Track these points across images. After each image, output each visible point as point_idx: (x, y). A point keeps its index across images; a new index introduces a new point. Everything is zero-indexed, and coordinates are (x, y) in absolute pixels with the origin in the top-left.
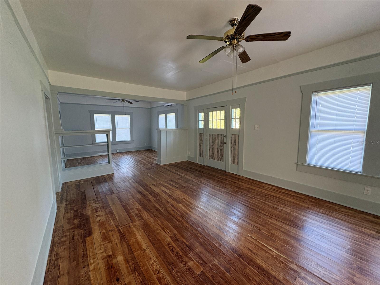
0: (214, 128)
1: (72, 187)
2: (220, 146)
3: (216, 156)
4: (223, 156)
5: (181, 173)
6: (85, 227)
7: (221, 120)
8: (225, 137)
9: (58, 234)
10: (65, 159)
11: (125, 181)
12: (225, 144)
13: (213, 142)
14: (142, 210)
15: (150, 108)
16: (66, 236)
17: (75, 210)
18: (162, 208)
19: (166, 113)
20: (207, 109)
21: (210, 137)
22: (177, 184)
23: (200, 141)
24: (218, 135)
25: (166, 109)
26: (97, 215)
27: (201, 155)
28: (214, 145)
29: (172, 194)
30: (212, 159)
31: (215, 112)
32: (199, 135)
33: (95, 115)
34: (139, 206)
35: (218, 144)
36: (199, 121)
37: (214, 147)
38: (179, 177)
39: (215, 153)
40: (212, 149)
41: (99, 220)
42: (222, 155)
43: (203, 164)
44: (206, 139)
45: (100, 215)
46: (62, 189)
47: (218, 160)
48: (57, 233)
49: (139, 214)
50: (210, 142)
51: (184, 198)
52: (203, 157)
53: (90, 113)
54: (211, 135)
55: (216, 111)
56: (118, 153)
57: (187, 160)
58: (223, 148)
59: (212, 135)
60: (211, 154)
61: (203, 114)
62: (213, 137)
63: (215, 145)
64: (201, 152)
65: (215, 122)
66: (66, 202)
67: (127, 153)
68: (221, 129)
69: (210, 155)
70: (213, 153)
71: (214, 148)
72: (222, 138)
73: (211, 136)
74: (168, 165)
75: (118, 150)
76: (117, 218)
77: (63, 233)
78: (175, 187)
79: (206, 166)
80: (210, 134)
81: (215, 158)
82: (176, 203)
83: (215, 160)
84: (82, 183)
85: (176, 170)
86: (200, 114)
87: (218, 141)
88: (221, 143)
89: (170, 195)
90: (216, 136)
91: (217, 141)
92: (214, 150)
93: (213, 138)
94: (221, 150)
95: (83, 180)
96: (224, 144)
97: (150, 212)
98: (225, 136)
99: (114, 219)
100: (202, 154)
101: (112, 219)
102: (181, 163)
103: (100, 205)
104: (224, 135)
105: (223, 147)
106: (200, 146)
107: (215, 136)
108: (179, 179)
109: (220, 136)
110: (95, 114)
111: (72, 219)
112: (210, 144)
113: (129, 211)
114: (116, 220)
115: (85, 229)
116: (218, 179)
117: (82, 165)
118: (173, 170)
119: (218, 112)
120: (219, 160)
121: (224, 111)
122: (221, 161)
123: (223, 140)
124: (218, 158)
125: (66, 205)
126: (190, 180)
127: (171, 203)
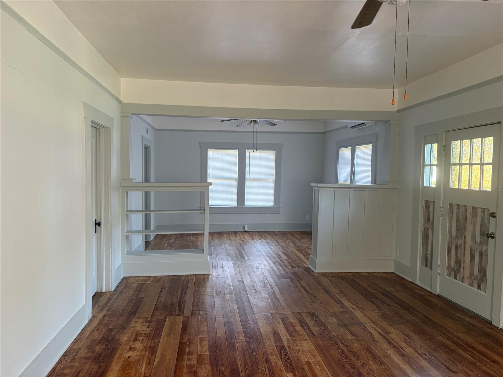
0: (464, 186)
1: (131, 286)
2: (479, 241)
3: (467, 273)
4: (485, 275)
5: (349, 301)
6: (103, 362)
7: (485, 166)
8: (494, 217)
9: (66, 361)
10: (146, 234)
11: (217, 295)
12: (493, 238)
13: (461, 229)
14: (207, 361)
15: (324, 133)
16: (73, 367)
17: (110, 328)
18: (247, 369)
19: (353, 144)
20: (446, 132)
21: (451, 212)
22: (320, 324)
23: (425, 222)
24: (474, 208)
25: (354, 133)
26: (133, 346)
27: (426, 261)
28: (463, 237)
29: (289, 347)
30: (455, 278)
31: (467, 142)
32: (424, 205)
33: (210, 152)
34: (206, 351)
35: (474, 237)
36: (424, 166)
37: (461, 245)
38: (337, 309)
39: (464, 261)
40: (457, 247)
41: (129, 357)
42: (483, 271)
43: (431, 289)
44: (441, 218)
45: (135, 348)
46: (117, 287)
47: (471, 285)
48: (66, 358)
49: (195, 368)
50: (451, 228)
51: (308, 363)
52: (431, 269)
53: (201, 148)
54: (455, 208)
55: (471, 138)
56: (246, 231)
57: (391, 270)
58: (488, 248)
59: (458, 209)
60: (453, 264)
61: (435, 146)
62: (460, 213)
63: (465, 237)
64: (427, 254)
65: (465, 169)
66: (108, 311)
67: (263, 234)
68: (481, 193)
69: (449, 266)
70: (458, 262)
71: (461, 248)
72: (486, 221)
73: (455, 211)
74: (332, 277)
75: (247, 226)
76: (155, 363)
77: (72, 361)
78: (309, 332)
79: (439, 296)
80: (451, 205)
81: (463, 278)
82: (283, 368)
83: (462, 282)
84: (150, 282)
85: (342, 292)
86: (428, 147)
87: (475, 227)
88: (482, 234)
89: (283, 347)
90: (469, 210)
91: (469, 227)
92: (460, 252)
93: (460, 216)
94: (481, 254)
95: (154, 277)
96: (490, 238)
97: (217, 370)
98: (494, 213)
99: (151, 362)
100: (429, 259)
101: (146, 361)
102: (371, 276)
103: (147, 329)
104: (491, 211)
105: (487, 245)
106: (426, 237)
107: (466, 212)
108: (334, 314)
109: (479, 211)
110: (210, 148)
111: (97, 342)
112: (450, 232)
113: (184, 354)
114: (151, 365)
115: (101, 365)
116: (444, 340)
117: (171, 249)
118: (334, 291)
119: (477, 141)
120: (474, 285)
121: (492, 138)
122: (479, 287)
123: (487, 225)
124: (473, 277)
125: (104, 316)
126: (360, 324)
127: (273, 364)
